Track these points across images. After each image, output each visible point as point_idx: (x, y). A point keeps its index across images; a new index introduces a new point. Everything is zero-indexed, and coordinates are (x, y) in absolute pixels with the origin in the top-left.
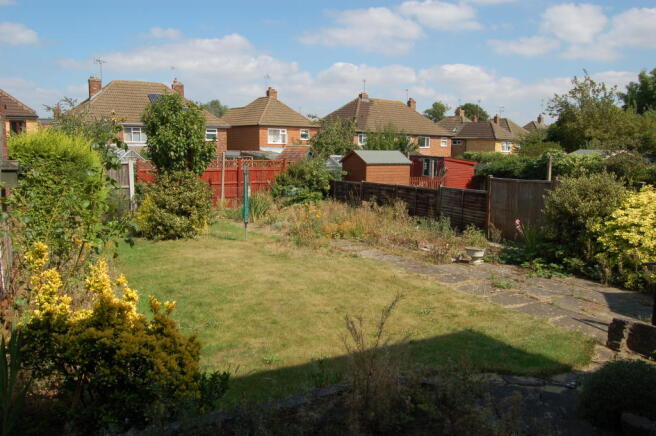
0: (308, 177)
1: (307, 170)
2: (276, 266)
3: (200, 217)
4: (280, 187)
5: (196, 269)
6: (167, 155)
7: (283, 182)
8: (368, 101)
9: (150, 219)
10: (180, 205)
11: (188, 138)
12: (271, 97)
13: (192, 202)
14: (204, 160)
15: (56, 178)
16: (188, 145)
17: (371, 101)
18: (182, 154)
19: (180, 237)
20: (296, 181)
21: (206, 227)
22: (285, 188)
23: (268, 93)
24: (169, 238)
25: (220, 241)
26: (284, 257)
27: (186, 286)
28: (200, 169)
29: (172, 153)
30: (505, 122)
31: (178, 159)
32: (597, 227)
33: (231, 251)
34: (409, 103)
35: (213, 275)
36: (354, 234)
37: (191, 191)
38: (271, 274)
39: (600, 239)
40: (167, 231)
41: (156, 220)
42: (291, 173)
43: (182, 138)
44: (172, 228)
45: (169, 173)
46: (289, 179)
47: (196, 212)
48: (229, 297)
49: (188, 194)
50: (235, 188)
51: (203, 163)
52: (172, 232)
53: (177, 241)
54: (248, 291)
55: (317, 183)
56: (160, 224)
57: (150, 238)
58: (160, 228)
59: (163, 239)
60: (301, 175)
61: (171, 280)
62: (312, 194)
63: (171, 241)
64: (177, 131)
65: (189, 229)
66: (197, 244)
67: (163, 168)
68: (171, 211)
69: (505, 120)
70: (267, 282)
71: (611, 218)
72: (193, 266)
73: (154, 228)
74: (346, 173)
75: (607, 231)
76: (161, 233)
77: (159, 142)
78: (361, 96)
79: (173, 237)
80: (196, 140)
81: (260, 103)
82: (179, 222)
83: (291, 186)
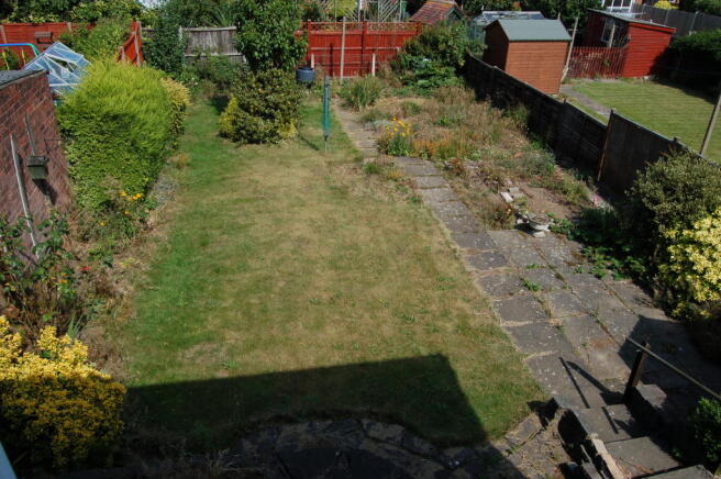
0: (442, 47)
1: (442, 37)
3: (285, 121)
4: (409, 57)
7: (412, 50)
9: (234, 123)
11: (273, 37)
14: (295, 56)
15: (101, 138)
16: (273, 44)
18: (267, 54)
19: (263, 142)
20: (429, 50)
21: (293, 130)
22: (414, 58)
24: (253, 143)
28: (290, 66)
29: (256, 54)
31: (264, 59)
32: (672, 234)
36: (443, 156)
39: (671, 248)
40: (250, 135)
42: (424, 40)
43: (266, 37)
44: (255, 132)
45: (255, 73)
46: (420, 48)
47: (280, 116)
49: (272, 98)
50: (358, 55)
51: (293, 60)
53: (261, 145)
55: (451, 56)
56: (243, 129)
58: (243, 132)
59: (247, 143)
60: (435, 44)
62: (443, 71)
65: (273, 134)
66: (277, 151)
68: (255, 114)
71: (691, 227)
73: (238, 131)
74: (487, 47)
75: (681, 242)
76: (245, 137)
77: (244, 39)
82: (263, 125)
83: (421, 57)
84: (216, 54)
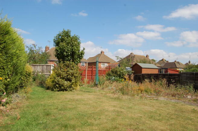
0: (119, 73)
1: (118, 70)
2: (115, 103)
3: (76, 82)
4: (108, 77)
5: (70, 103)
6: (63, 54)
7: (109, 75)
8: (133, 55)
9: (53, 82)
10: (67, 76)
11: (72, 47)
12: (102, 53)
13: (72, 75)
14: (79, 58)
16: (72, 49)
17: (135, 55)
18: (69, 53)
19: (66, 90)
20: (114, 75)
21: (78, 87)
22: (110, 77)
23: (101, 52)
24: (61, 91)
25: (84, 93)
26: (118, 99)
27: (60, 112)
28: (77, 62)
29: (65, 53)
30: (178, 63)
31: (67, 56)
33: (90, 96)
34: (147, 56)
35: (79, 106)
36: (146, 92)
37: (72, 70)
38: (114, 106)
40: (60, 87)
41: (56, 82)
42: (112, 72)
43: (69, 47)
44: (63, 86)
45: (64, 62)
46: (112, 74)
47: (74, 79)
48: (89, 121)
49: (71, 71)
51: (79, 59)
52: (63, 88)
53: (65, 92)
54: (103, 117)
56: (57, 84)
57: (52, 90)
58: (57, 85)
59: (58, 91)
60: (116, 72)
61: (52, 108)
62: (121, 79)
63: (62, 92)
64: (68, 44)
65: (70, 87)
66: (73, 93)
67: (61, 60)
68: (63, 78)
69: (178, 62)
70: (114, 111)
72: (69, 101)
73: (55, 85)
74: (133, 72)
76: (58, 88)
77: (60, 49)
78: (131, 54)
79: (63, 90)
80: (76, 48)
81: (99, 56)
82: (66, 83)
83: (112, 76)
84: (40, 74)
